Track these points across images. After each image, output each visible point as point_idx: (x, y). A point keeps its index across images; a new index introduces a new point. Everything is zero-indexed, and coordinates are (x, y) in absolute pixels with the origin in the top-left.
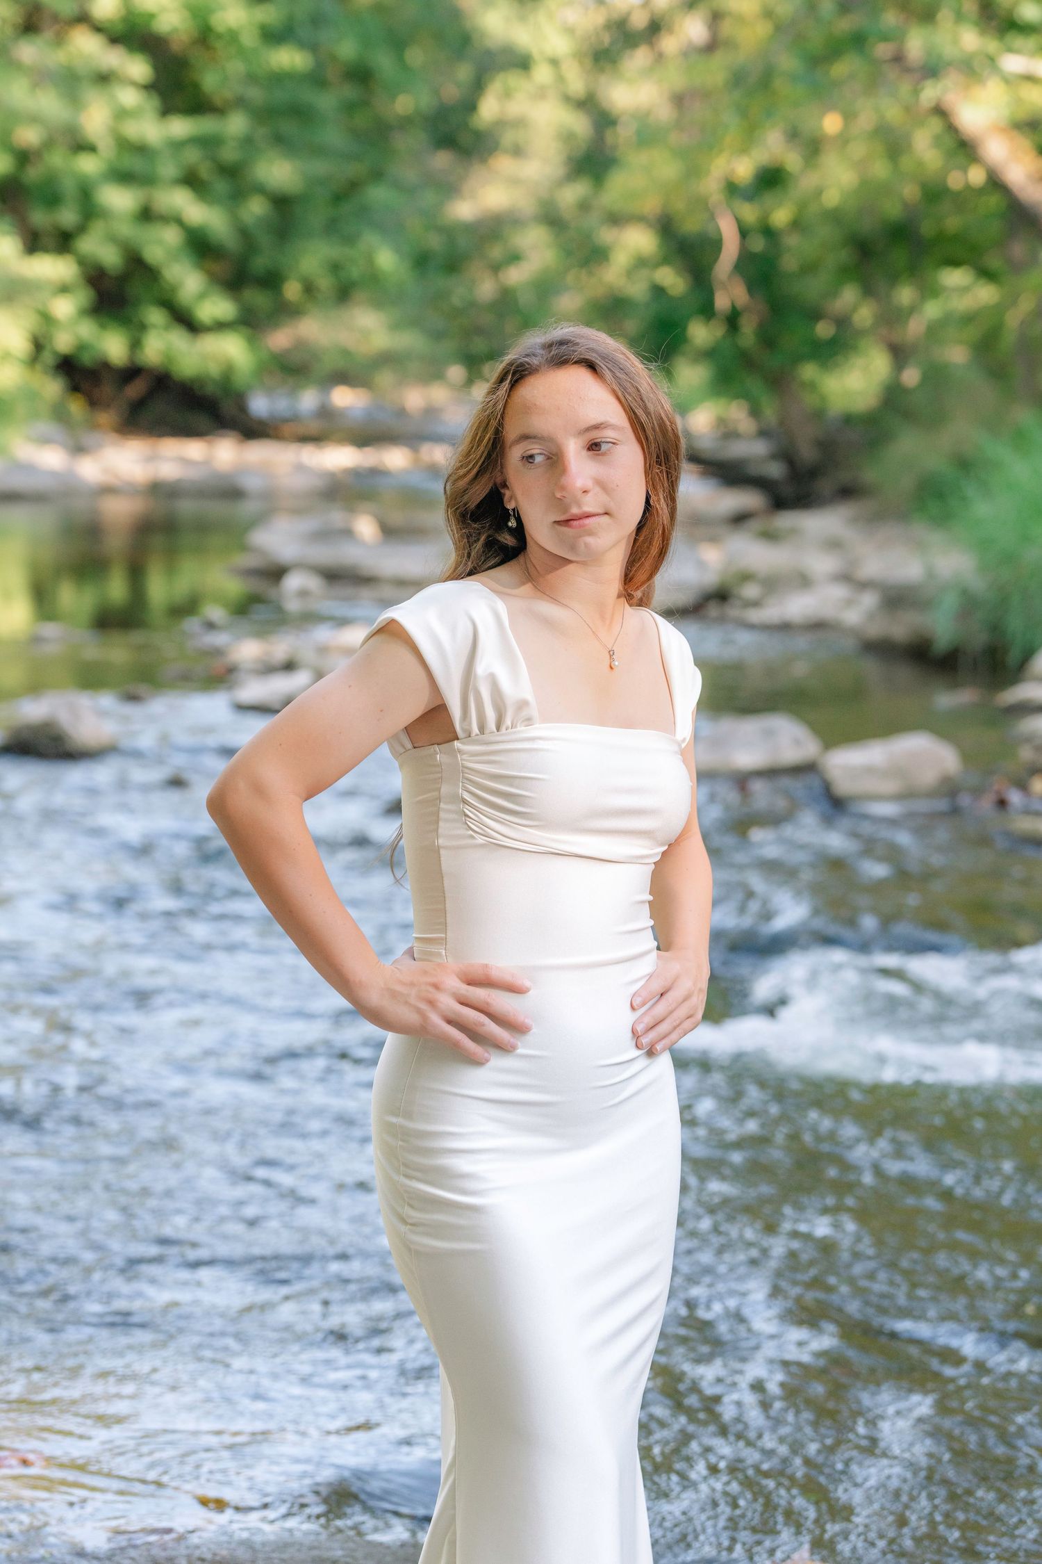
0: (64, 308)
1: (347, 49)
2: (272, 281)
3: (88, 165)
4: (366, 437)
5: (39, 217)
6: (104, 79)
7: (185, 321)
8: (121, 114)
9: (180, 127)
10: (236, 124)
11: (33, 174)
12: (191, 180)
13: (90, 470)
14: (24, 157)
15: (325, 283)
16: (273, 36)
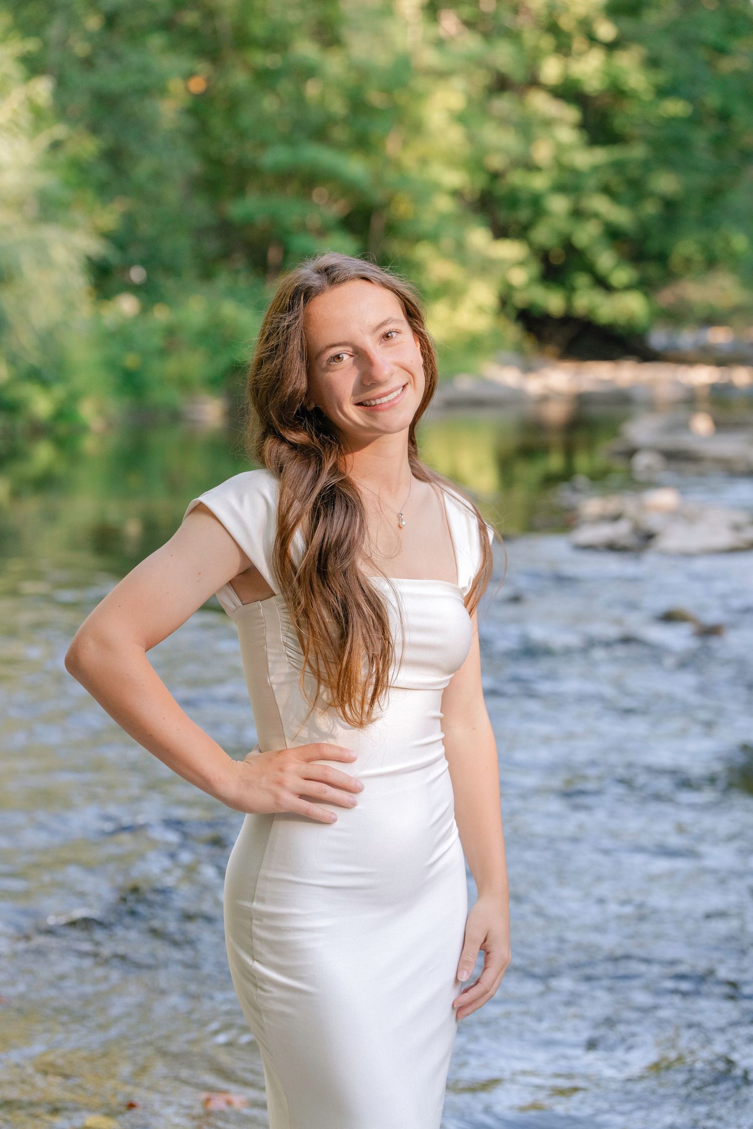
0: (519, 277)
1: (713, 100)
2: (662, 258)
3: (539, 182)
4: (722, 360)
5: (503, 215)
6: (548, 123)
7: (602, 284)
8: (560, 148)
9: (600, 156)
10: (637, 152)
11: (501, 189)
12: (606, 190)
13: (534, 385)
14: (495, 176)
15: (698, 257)
16: (663, 92)
